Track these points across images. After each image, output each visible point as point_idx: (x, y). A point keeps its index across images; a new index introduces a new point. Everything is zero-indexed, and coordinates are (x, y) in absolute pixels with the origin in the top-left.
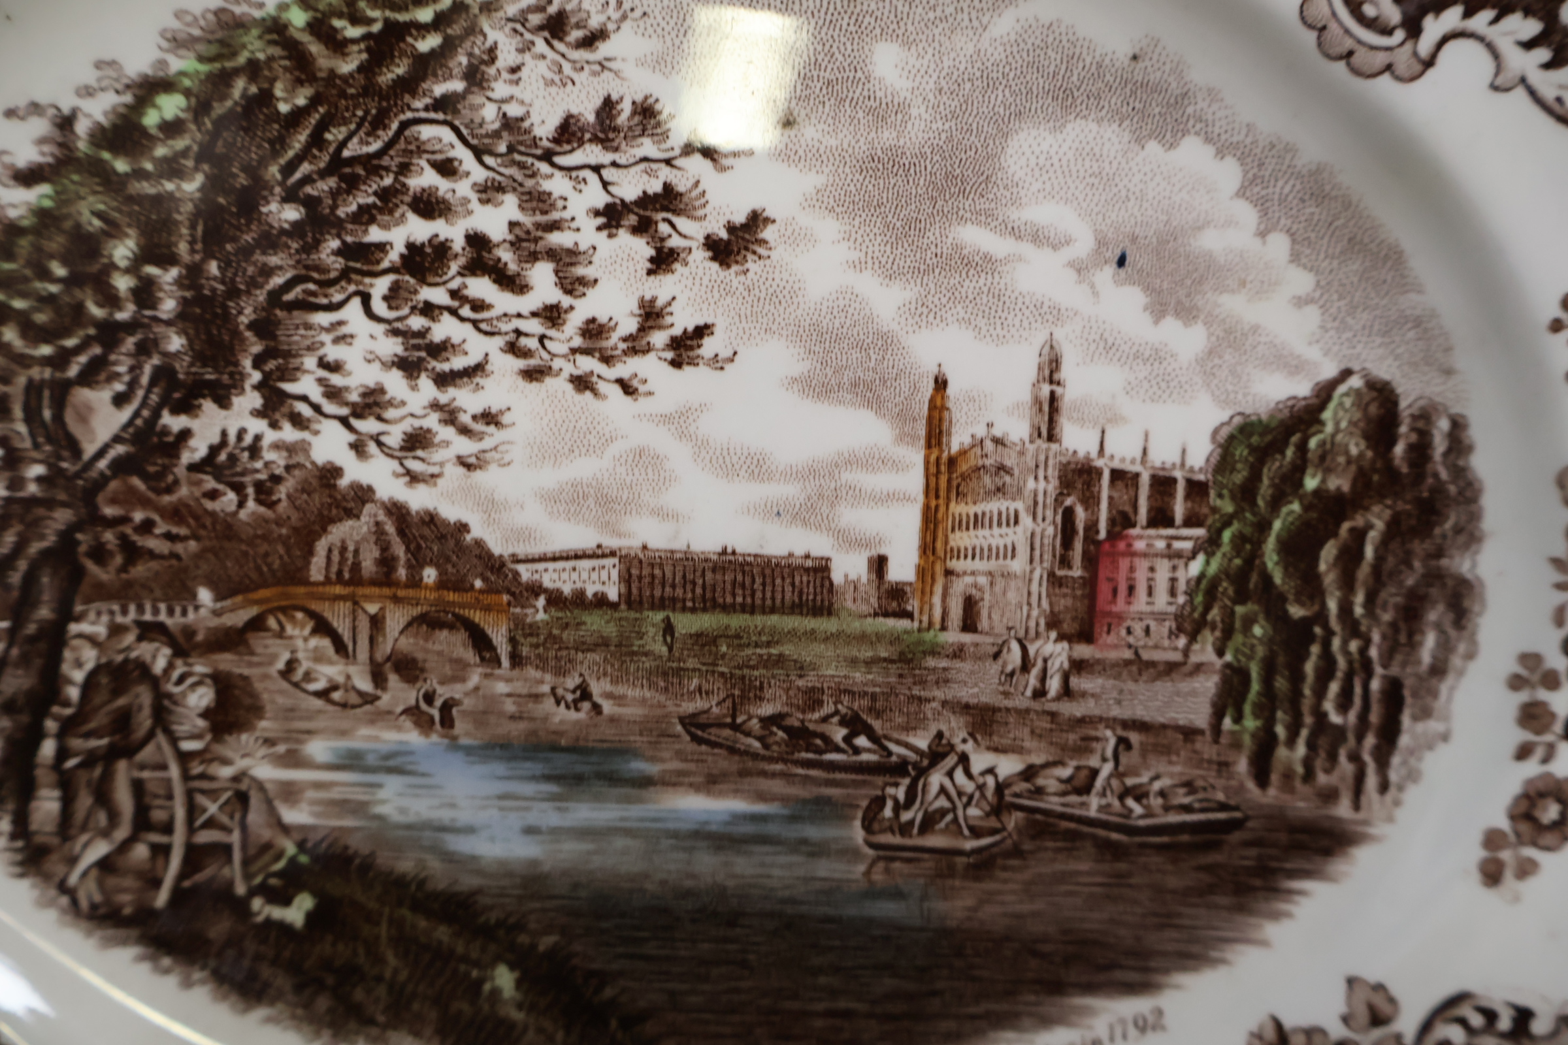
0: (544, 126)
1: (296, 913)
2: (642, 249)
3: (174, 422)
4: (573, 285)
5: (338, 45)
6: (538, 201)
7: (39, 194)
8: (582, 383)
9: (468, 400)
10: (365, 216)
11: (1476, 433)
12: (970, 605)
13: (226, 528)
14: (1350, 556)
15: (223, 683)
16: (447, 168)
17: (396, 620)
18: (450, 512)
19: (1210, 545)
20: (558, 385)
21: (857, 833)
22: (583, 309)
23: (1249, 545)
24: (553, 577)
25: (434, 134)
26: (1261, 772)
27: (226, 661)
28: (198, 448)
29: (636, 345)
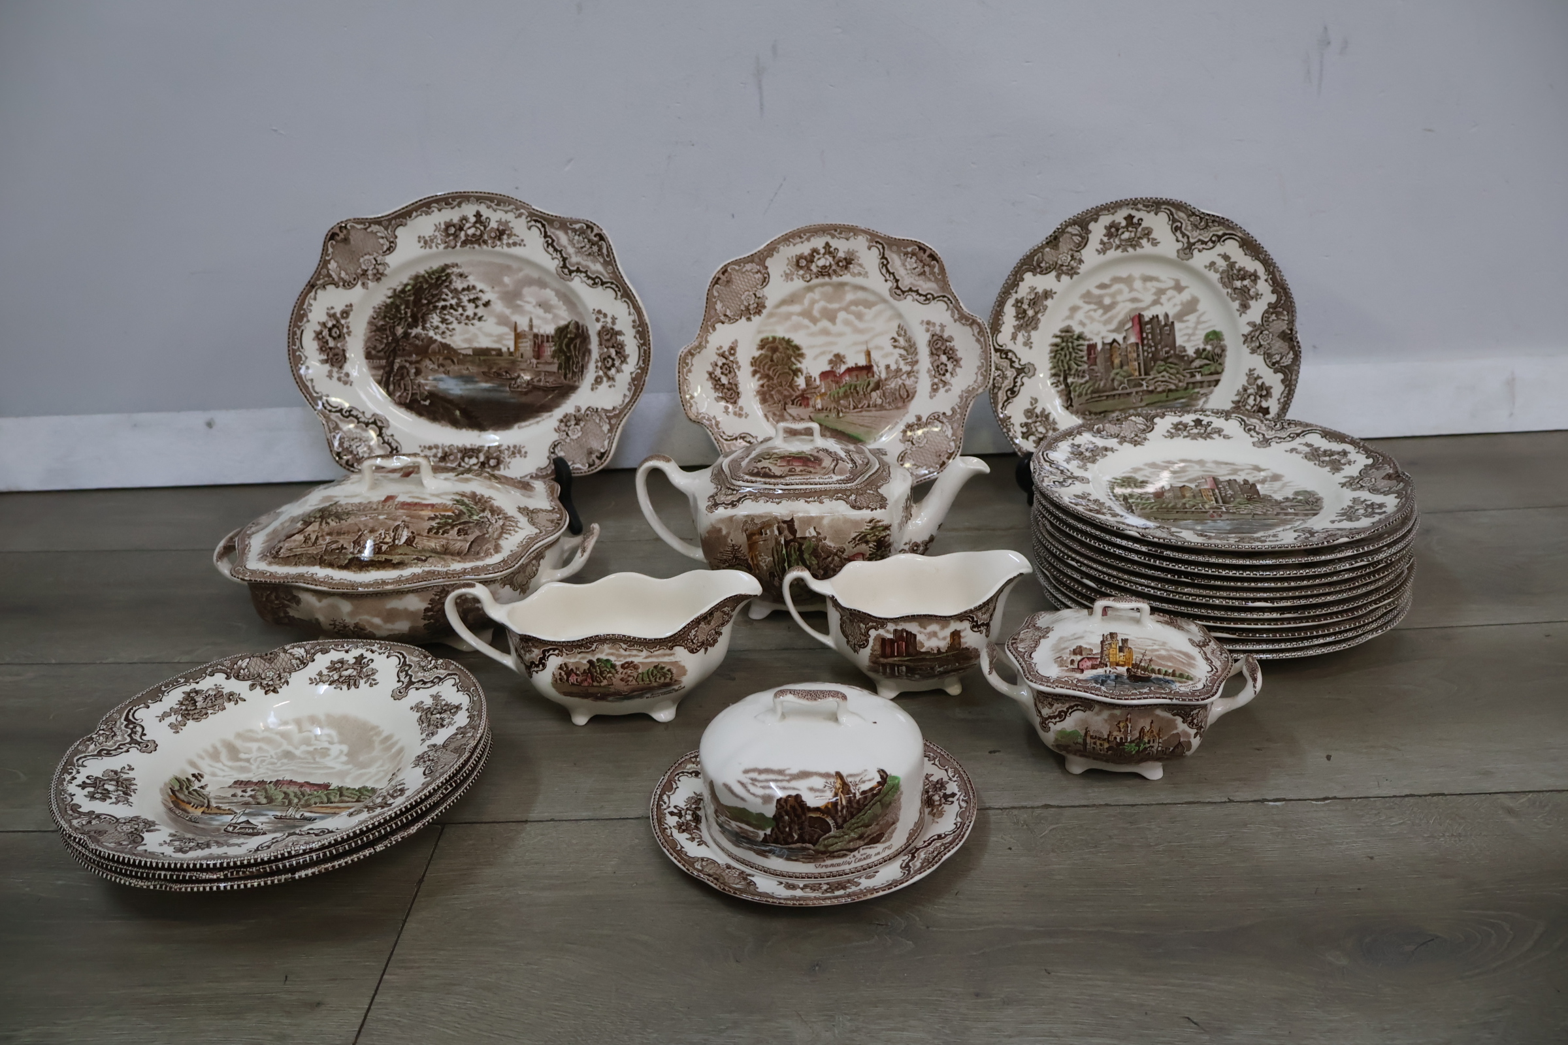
0: (460, 288)
1: (427, 403)
2: (473, 305)
3: (409, 331)
4: (464, 310)
5: (432, 279)
6: (459, 299)
7: (391, 300)
8: (466, 324)
9: (451, 327)
10: (436, 302)
11: (589, 328)
12: (522, 355)
13: (417, 346)
14: (575, 346)
15: (416, 368)
16: (447, 295)
17: (441, 358)
18: (448, 343)
19: (555, 345)
20: (463, 324)
21: (508, 389)
22: (466, 314)
23: (561, 345)
24: (464, 352)
25: (445, 290)
26: (565, 377)
27: (418, 365)
28: (413, 335)
29: (473, 319)
